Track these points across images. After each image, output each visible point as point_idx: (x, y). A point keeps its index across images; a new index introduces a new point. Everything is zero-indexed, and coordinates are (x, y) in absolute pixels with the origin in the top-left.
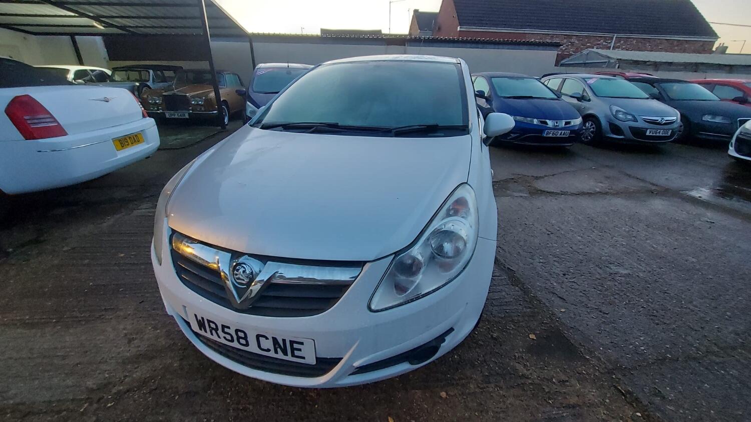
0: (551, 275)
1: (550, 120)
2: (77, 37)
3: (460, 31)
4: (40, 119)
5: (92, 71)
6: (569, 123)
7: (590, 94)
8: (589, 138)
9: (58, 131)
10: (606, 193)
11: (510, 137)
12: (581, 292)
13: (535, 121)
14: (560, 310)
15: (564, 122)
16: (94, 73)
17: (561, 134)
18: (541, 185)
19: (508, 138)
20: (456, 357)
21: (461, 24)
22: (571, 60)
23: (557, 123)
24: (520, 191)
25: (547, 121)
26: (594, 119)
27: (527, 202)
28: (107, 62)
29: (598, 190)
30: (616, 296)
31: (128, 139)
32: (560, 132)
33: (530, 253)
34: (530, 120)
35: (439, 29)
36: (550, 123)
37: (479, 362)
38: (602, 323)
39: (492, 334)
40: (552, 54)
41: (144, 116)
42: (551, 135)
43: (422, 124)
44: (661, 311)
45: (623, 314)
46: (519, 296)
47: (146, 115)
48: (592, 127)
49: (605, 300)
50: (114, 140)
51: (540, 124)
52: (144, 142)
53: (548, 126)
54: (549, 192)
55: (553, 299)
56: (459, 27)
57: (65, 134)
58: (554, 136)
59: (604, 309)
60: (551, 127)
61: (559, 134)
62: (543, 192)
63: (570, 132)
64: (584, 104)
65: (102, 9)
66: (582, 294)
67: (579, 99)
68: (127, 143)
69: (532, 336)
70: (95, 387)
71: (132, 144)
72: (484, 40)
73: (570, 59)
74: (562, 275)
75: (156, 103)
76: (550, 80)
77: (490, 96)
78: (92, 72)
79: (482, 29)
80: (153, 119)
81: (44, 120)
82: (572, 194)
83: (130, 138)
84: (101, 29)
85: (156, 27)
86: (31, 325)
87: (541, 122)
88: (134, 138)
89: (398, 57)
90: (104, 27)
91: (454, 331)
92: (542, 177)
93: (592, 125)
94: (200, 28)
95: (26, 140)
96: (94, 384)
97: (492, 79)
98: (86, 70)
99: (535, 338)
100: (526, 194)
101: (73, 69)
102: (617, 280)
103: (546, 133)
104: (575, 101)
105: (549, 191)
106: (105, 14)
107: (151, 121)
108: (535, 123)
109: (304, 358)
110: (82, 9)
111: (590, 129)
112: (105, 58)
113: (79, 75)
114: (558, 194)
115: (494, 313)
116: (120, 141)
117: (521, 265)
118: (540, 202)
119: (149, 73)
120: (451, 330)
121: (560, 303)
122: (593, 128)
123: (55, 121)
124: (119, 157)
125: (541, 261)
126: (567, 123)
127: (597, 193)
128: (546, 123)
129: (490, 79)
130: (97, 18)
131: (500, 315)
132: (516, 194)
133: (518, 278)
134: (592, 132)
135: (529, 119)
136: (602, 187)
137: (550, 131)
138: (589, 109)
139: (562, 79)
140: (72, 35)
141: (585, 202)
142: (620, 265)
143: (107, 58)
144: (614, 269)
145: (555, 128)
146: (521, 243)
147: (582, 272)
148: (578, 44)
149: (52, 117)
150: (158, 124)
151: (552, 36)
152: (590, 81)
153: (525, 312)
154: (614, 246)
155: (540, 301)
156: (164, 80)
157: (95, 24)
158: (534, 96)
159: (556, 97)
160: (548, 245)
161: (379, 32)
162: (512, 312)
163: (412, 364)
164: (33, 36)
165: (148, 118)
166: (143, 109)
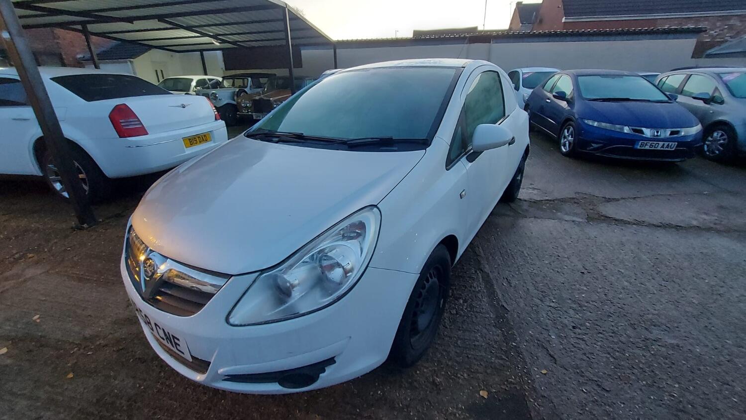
0: (555, 324)
1: (647, 127)
2: (204, 52)
3: (564, 22)
4: (131, 122)
5: (210, 80)
6: (677, 132)
7: (724, 94)
8: (717, 152)
9: (142, 131)
10: (709, 229)
11: (592, 147)
12: (585, 354)
13: (626, 130)
14: (540, 372)
15: (668, 132)
16: (211, 82)
17: (663, 147)
18: (609, 210)
19: (588, 149)
20: (379, 392)
21: (567, 14)
22: (721, 49)
23: (657, 132)
24: (576, 215)
25: (644, 129)
26: (726, 128)
27: (577, 229)
28: (224, 71)
29: (695, 223)
30: (635, 371)
31: (197, 139)
32: (661, 143)
33: (542, 292)
34: (619, 128)
35: (541, 21)
36: (648, 132)
37: (401, 405)
38: (592, 401)
39: (435, 377)
40: (689, 44)
41: (216, 119)
42: (647, 147)
43: (375, 137)
44: (701, 408)
45: (633, 398)
46: (496, 342)
47: (219, 117)
48: (722, 138)
49: (615, 373)
50: (184, 139)
51: (632, 132)
52: (211, 140)
53: (644, 136)
54: (616, 220)
55: (540, 355)
56: (564, 18)
57: (146, 134)
58: (653, 148)
59: (606, 384)
60: (649, 137)
61: (660, 146)
62: (607, 219)
63: (678, 145)
64: (714, 107)
65: (218, 29)
66: (585, 358)
67: (706, 101)
68: (195, 142)
69: (484, 394)
70: (88, 336)
71: (200, 142)
72: (589, 31)
73: (721, 47)
74: (571, 328)
75: (247, 106)
76: (669, 76)
77: (572, 98)
78: (210, 82)
79: (594, 18)
80: (224, 122)
81: (133, 123)
82: (650, 225)
83: (199, 137)
84: (217, 45)
85: (258, 41)
86: (80, 280)
87: (635, 130)
88: (202, 138)
89: (402, 63)
90: (220, 43)
91: (335, 364)
92: (618, 200)
93: (722, 135)
94: (283, 39)
95: (120, 137)
96: (89, 334)
97: (579, 78)
98: (204, 80)
99: (486, 397)
100: (582, 219)
101: (196, 78)
102: (651, 350)
103: (640, 144)
104: (700, 104)
105: (617, 218)
106: (221, 33)
107: (222, 123)
108: (626, 131)
109: (183, 353)
110: (206, 30)
111: (720, 140)
112: (222, 69)
113: (200, 83)
114: (629, 223)
115: (452, 354)
116: (189, 140)
117: (522, 305)
118: (593, 231)
119: (248, 79)
120: (331, 361)
121: (547, 361)
122: (724, 140)
123: (141, 124)
124: (187, 153)
125: (552, 304)
126: (672, 133)
127: (691, 227)
128: (642, 132)
129: (576, 78)
130: (215, 37)
131: (458, 359)
132: (567, 218)
133: (507, 320)
134: (721, 145)
135: (618, 126)
136: (705, 219)
137: (646, 142)
138: (721, 114)
139: (685, 75)
140: (201, 51)
141: (664, 238)
142: (668, 330)
143: (224, 68)
144: (656, 333)
145: (655, 139)
146: (538, 279)
147: (602, 329)
148: (741, 26)
149: (139, 120)
150: (228, 125)
151: (698, 20)
152: (726, 78)
153: (492, 362)
154: (676, 304)
155: (519, 353)
156: (260, 86)
157: (213, 41)
158: (631, 98)
159: (667, 99)
160: (573, 287)
161: (475, 29)
162: (475, 358)
163: (283, 387)
164: (177, 54)
165: (220, 120)
166: (216, 113)
